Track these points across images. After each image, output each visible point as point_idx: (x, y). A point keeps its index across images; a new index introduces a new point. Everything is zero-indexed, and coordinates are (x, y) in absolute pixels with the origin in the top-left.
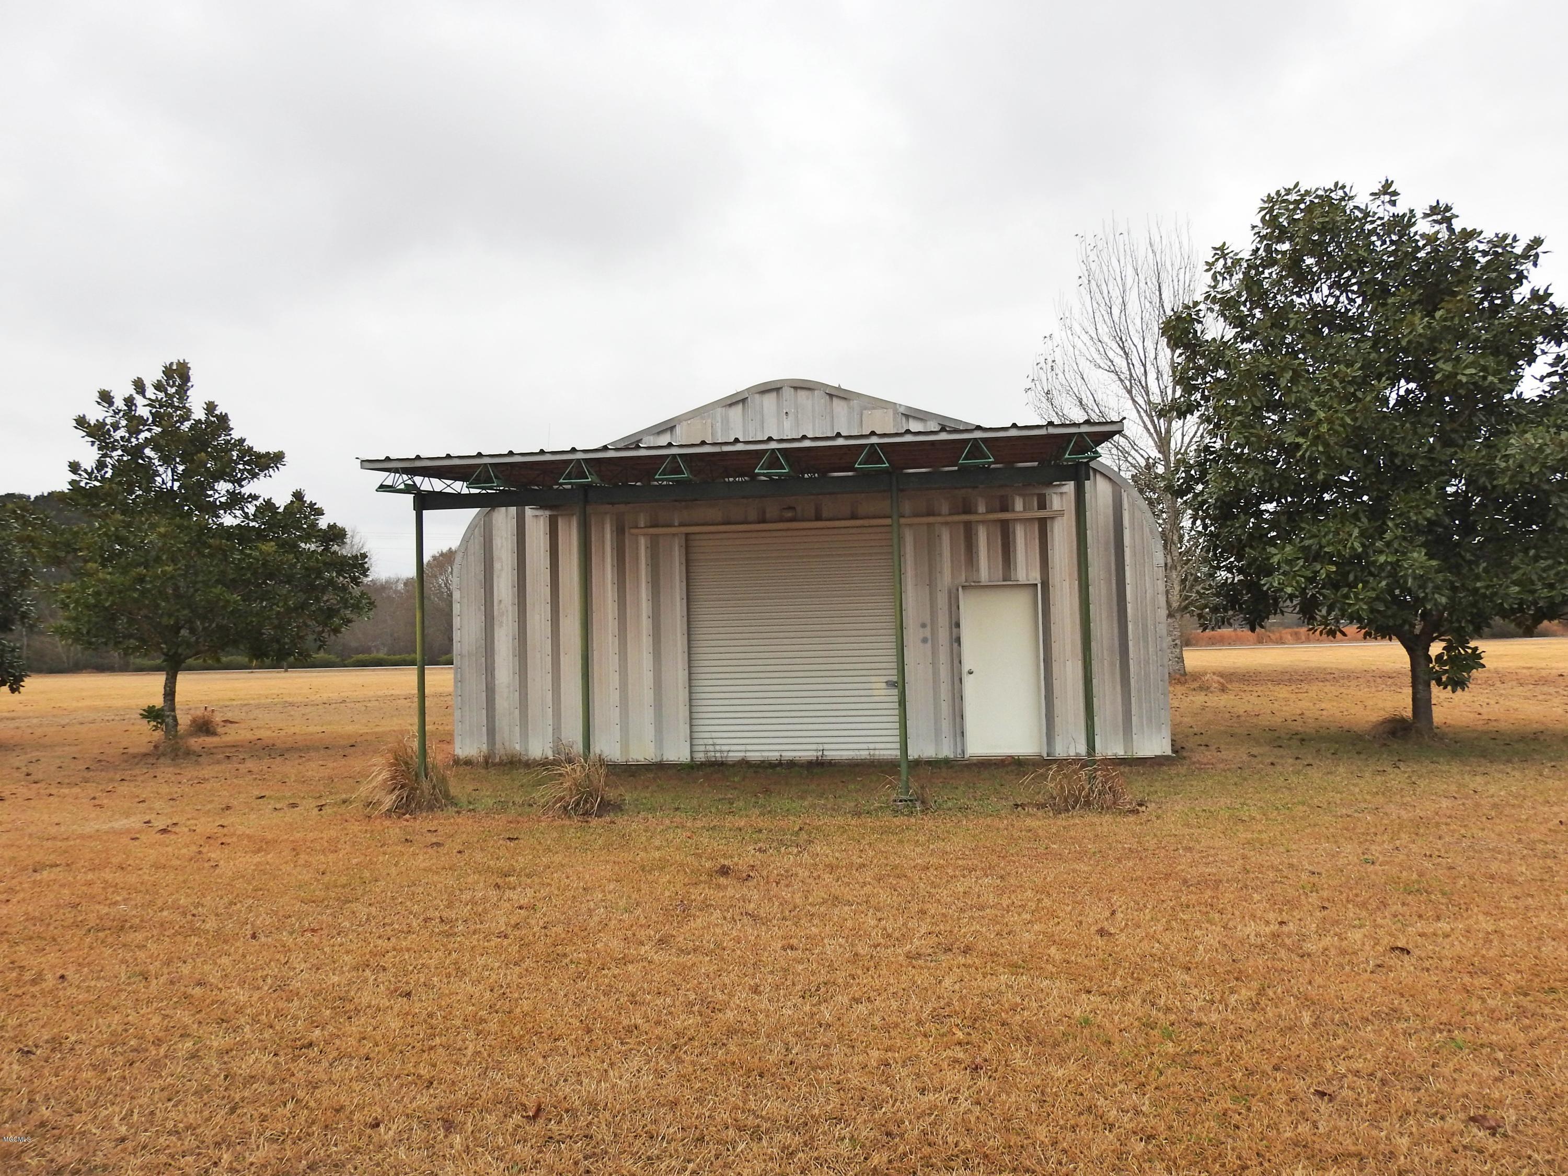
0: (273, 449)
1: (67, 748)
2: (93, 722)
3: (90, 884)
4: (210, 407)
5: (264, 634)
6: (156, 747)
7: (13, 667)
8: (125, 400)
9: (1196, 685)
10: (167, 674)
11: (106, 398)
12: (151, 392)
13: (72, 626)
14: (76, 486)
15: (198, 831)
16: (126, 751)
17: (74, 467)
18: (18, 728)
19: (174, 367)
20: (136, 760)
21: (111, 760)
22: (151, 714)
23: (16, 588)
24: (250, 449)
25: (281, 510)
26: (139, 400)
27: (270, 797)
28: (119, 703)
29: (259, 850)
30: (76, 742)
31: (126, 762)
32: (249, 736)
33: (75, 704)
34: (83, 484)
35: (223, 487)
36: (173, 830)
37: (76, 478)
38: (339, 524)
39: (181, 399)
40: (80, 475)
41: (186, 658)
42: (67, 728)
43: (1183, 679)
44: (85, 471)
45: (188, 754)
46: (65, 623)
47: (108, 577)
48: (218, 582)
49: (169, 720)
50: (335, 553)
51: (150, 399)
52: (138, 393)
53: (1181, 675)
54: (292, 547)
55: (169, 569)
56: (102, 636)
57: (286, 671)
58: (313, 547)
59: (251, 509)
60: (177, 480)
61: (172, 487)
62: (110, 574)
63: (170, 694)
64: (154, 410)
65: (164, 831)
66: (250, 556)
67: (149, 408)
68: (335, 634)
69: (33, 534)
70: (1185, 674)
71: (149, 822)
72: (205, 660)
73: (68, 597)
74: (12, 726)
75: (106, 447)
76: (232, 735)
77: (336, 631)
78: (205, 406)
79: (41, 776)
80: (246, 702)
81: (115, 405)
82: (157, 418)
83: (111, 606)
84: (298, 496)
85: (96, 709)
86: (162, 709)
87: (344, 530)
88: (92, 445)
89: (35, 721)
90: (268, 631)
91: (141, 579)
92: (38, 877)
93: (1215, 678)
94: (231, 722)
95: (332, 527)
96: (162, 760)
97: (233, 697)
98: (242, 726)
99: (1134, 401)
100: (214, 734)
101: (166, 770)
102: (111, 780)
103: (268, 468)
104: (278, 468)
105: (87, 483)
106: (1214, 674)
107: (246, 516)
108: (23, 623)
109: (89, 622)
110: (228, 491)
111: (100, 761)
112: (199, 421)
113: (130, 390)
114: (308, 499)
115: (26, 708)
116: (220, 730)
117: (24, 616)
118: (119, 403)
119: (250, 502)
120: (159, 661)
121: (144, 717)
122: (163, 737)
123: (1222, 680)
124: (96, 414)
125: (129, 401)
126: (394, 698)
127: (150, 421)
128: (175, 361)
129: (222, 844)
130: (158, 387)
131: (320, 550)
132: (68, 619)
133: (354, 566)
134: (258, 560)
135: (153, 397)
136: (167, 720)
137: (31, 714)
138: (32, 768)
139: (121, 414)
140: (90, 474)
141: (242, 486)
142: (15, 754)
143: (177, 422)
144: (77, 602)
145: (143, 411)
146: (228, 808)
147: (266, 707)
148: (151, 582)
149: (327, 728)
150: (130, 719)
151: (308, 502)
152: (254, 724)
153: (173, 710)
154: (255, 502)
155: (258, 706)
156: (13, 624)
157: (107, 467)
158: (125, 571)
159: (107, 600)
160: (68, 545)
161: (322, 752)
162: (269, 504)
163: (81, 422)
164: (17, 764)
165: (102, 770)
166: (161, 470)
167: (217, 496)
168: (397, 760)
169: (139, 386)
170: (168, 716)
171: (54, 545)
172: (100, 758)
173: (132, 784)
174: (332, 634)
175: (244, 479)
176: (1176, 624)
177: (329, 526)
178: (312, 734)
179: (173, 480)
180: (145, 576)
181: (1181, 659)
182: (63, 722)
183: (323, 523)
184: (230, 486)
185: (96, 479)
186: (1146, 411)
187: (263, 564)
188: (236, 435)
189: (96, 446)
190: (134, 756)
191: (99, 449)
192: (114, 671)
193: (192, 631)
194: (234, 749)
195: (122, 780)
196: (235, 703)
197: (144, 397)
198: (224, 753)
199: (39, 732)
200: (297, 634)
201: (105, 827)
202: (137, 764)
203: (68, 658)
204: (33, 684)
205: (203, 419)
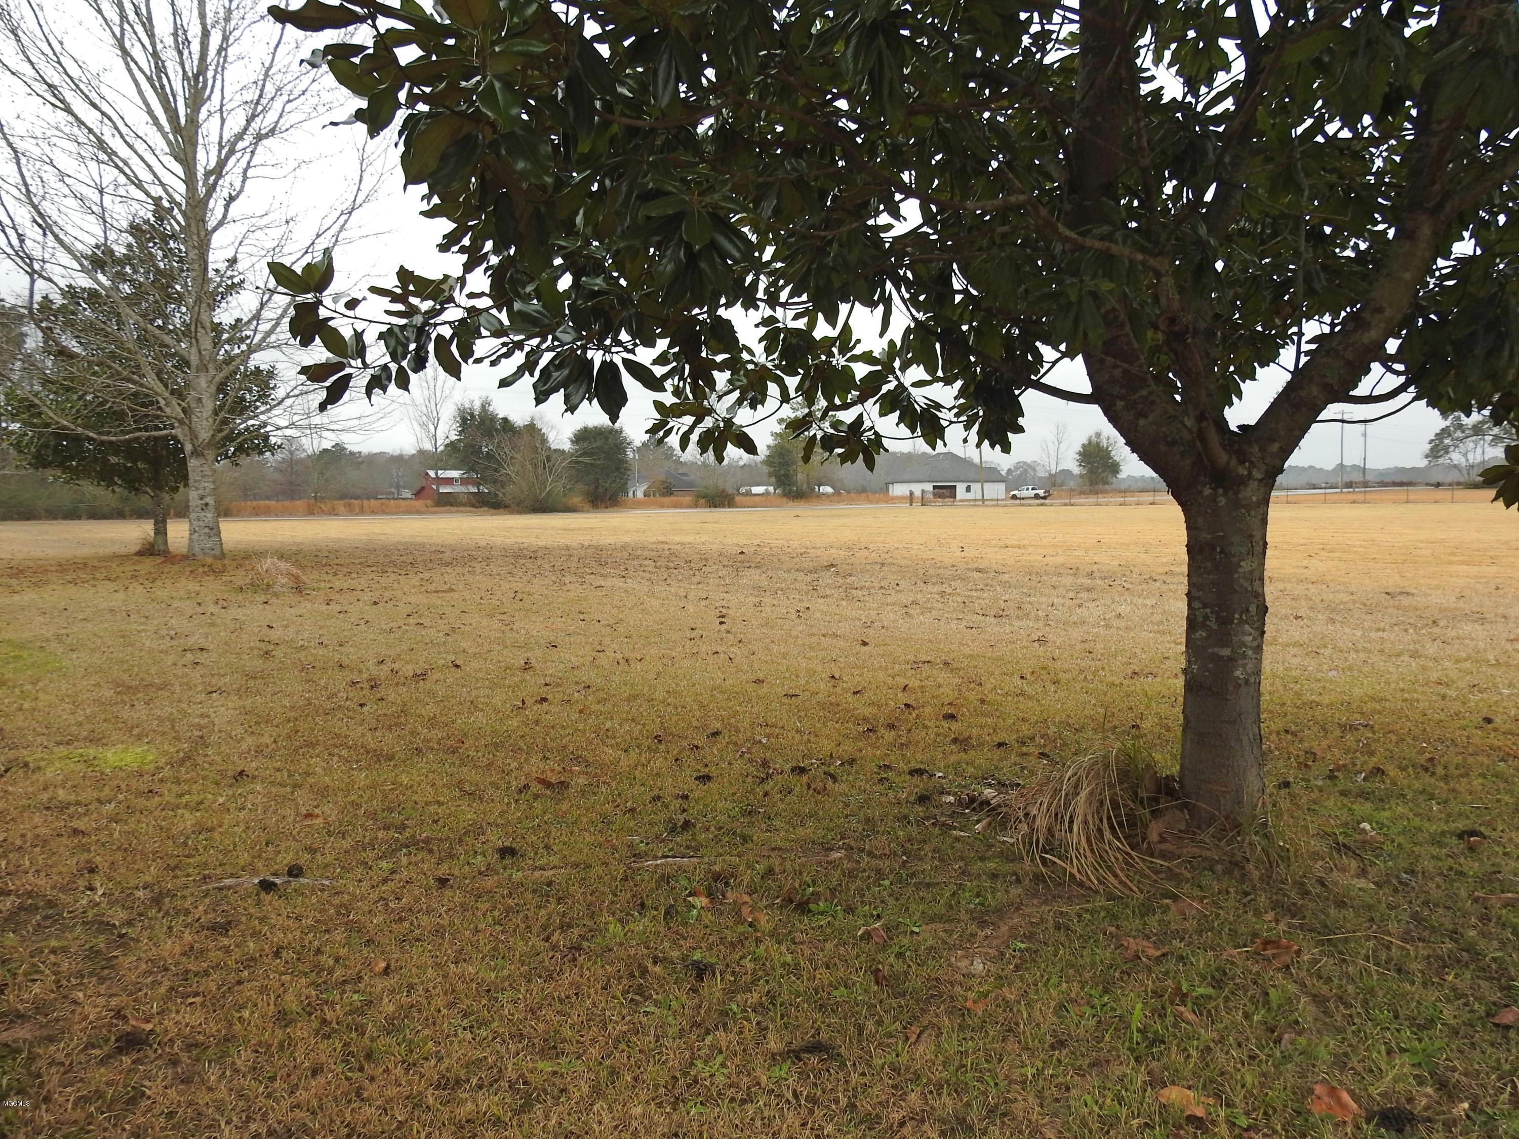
9: (240, 578)
43: (218, 565)
53: (215, 558)
70: (223, 556)
93: (283, 565)
99: (125, 53)
106: (281, 557)
123: (294, 570)
176: (206, 468)
181: (215, 531)
186: (149, 79)
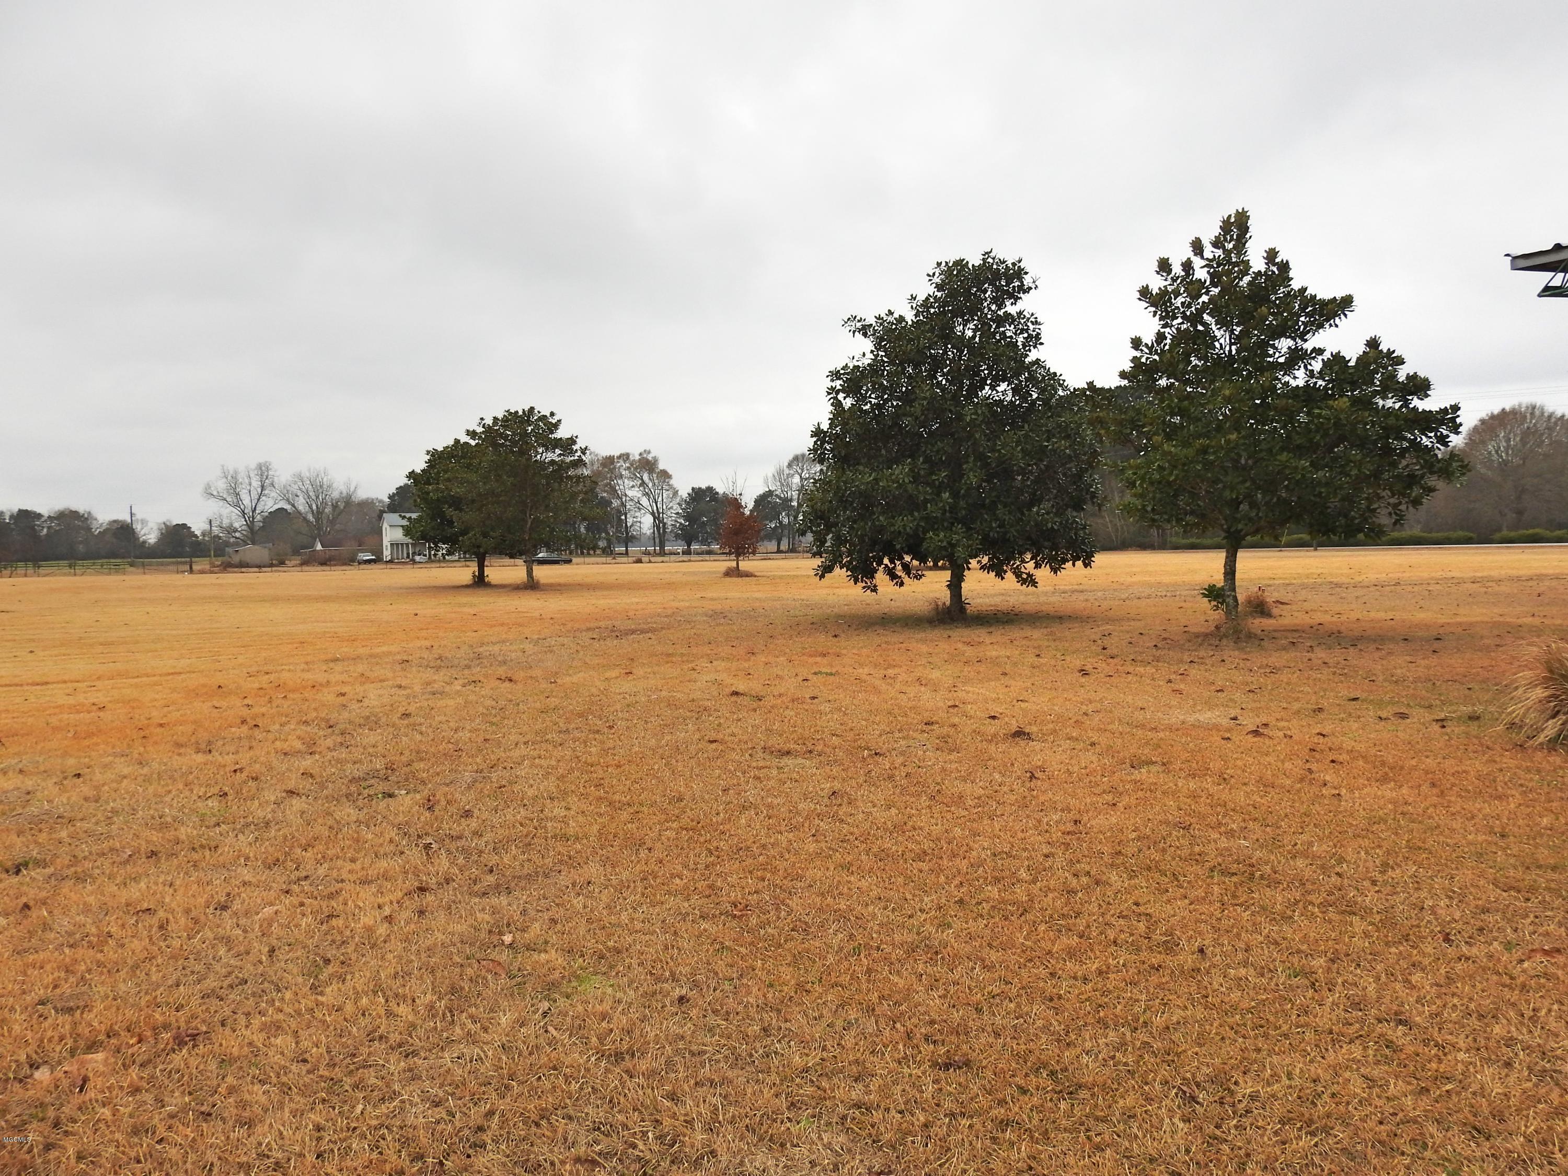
0: (1339, 294)
1: (1132, 623)
2: (1149, 597)
3: (1194, 796)
4: (1271, 255)
5: (1329, 507)
6: (1217, 627)
7: (1084, 544)
8: (1183, 264)
10: (1227, 552)
11: (1164, 266)
12: (1209, 252)
13: (1138, 502)
14: (1138, 363)
15: (1295, 737)
16: (1186, 629)
17: (1136, 343)
18: (1087, 600)
19: (1233, 220)
20: (1200, 640)
21: (1176, 638)
22: (1213, 593)
23: (1087, 470)
24: (1313, 297)
25: (1352, 363)
26: (1198, 262)
27: (1365, 700)
28: (1166, 579)
29: (1384, 779)
30: (1138, 617)
31: (1189, 641)
32: (1307, 620)
33: (1129, 580)
34: (1143, 360)
35: (1285, 344)
36: (1265, 731)
37: (1138, 354)
38: (1422, 374)
39: (1239, 254)
40: (1142, 350)
41: (1246, 535)
42: (1127, 602)
44: (1146, 345)
45: (1250, 637)
46: (1134, 500)
47: (1173, 449)
48: (1282, 449)
49: (1230, 600)
50: (1415, 409)
51: (1207, 259)
52: (1196, 254)
54: (1366, 403)
55: (1233, 436)
56: (1166, 513)
57: (1316, 550)
58: (1389, 403)
59: (1317, 366)
60: (1235, 344)
61: (1230, 351)
62: (1173, 446)
63: (1230, 572)
64: (1212, 270)
65: (1256, 733)
66: (1319, 416)
67: (1206, 269)
68: (1414, 507)
69: (1101, 414)
71: (1235, 719)
72: (1262, 537)
73: (1135, 474)
74: (1081, 598)
75: (1167, 316)
76: (1288, 618)
77: (1416, 502)
78: (1265, 255)
79: (1115, 651)
80: (1287, 582)
81: (1173, 273)
82: (1215, 278)
83: (1175, 480)
84: (1373, 343)
85: (1150, 585)
86: (1222, 589)
87: (1427, 379)
88: (1154, 316)
89: (1100, 594)
90: (1334, 503)
91: (1204, 451)
92: (1136, 775)
94: (1282, 603)
95: (1412, 378)
96: (1224, 642)
97: (1272, 576)
98: (1294, 607)
100: (1269, 615)
101: (1232, 654)
102: (1181, 661)
103: (1336, 315)
104: (1346, 316)
105: (1147, 358)
107: (1311, 374)
108: (1093, 503)
109: (1154, 498)
110: (1289, 348)
111: (1165, 639)
112: (1259, 273)
113: (1188, 253)
114: (1384, 347)
115: (1090, 582)
116: (1275, 611)
117: (1093, 496)
118: (1177, 270)
119: (1314, 358)
120: (1218, 540)
121: (1205, 596)
122: (1224, 617)
124: (1157, 283)
125: (1187, 266)
126: (1460, 582)
127: (1208, 283)
128: (1233, 213)
129: (1333, 761)
130: (1216, 244)
131: (1397, 406)
132: (1135, 495)
133: (1442, 422)
134: (1329, 419)
135: (1211, 257)
136: (1227, 600)
137: (1095, 588)
138: (1107, 642)
139: (1179, 281)
140: (1150, 348)
141: (1306, 341)
142: (1089, 626)
143: (1235, 278)
144: (1143, 479)
145: (1201, 274)
146: (1320, 710)
147: (1314, 587)
148: (1214, 453)
149: (1398, 616)
150: (1180, 595)
151: (1385, 351)
152: (1307, 606)
153: (1234, 590)
154: (1320, 358)
155: (1304, 586)
156: (1085, 503)
157: (1166, 338)
158: (1186, 444)
159: (1171, 474)
160: (1132, 421)
161: (1402, 644)
162: (1338, 360)
163: (1145, 293)
164: (1093, 637)
165: (1169, 649)
166: (1218, 334)
167: (1277, 355)
168: (1551, 671)
169: (1197, 247)
170: (1229, 596)
171: (1120, 423)
172: (1164, 636)
173: (1202, 667)
174: (1410, 506)
175: (1308, 332)
177: (1408, 377)
178: (1379, 621)
179: (1231, 344)
180: (1208, 446)
182: (1123, 596)
183: (1402, 374)
184: (1290, 343)
185: (1156, 353)
187: (1335, 423)
188: (1296, 285)
189: (1158, 317)
190: (1197, 636)
191: (1160, 320)
192: (1154, 549)
193: (1253, 505)
194: (1297, 635)
195: (1191, 662)
196: (1277, 582)
197: (1202, 257)
198: (1286, 638)
199: (1105, 605)
200: (1368, 507)
201: (1191, 719)
202: (1200, 645)
203: (1117, 538)
204: (1100, 559)
205: (1263, 270)
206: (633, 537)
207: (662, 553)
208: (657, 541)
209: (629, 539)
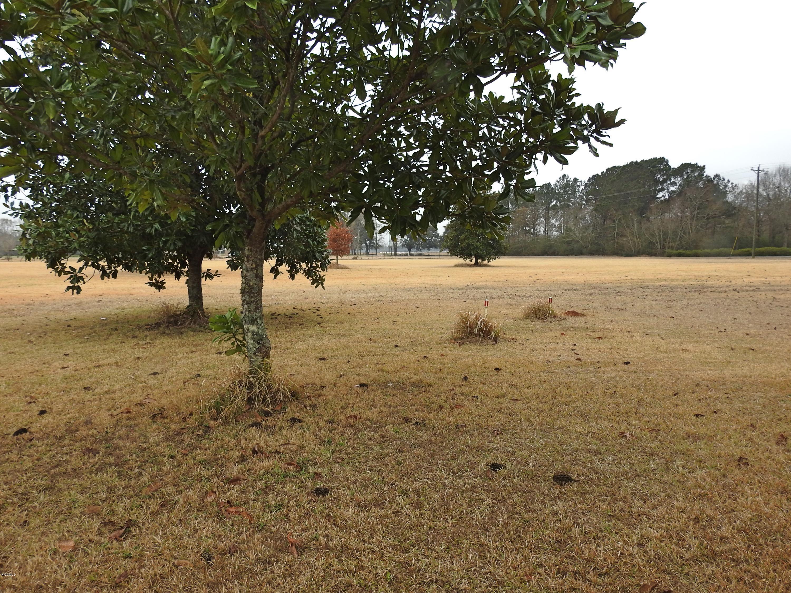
203: (634, 248)
206: (380, 246)
207: (395, 254)
208: (393, 248)
209: (377, 247)
